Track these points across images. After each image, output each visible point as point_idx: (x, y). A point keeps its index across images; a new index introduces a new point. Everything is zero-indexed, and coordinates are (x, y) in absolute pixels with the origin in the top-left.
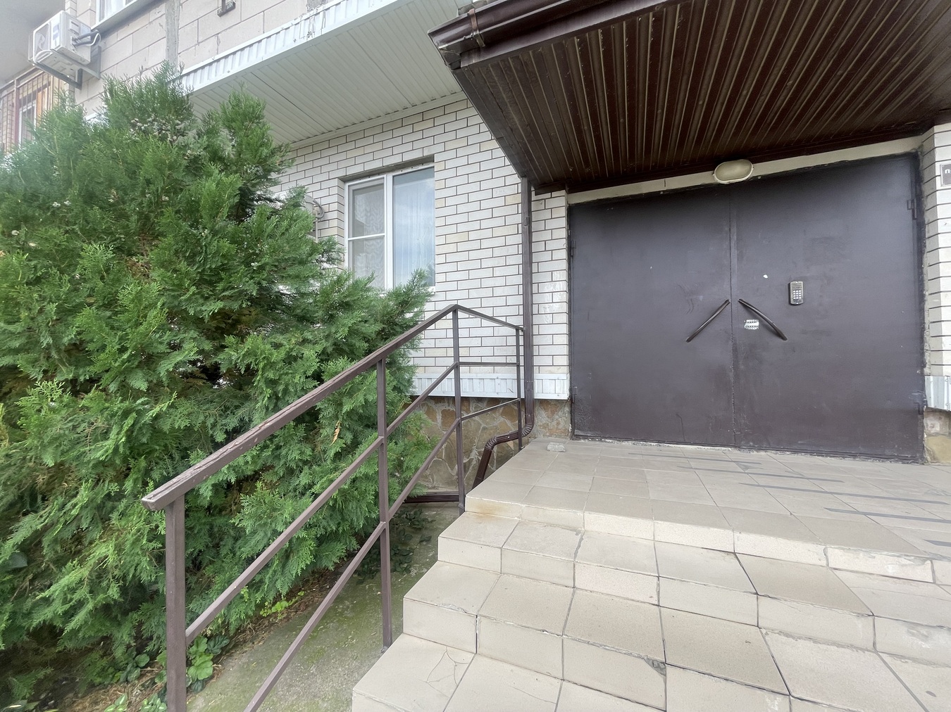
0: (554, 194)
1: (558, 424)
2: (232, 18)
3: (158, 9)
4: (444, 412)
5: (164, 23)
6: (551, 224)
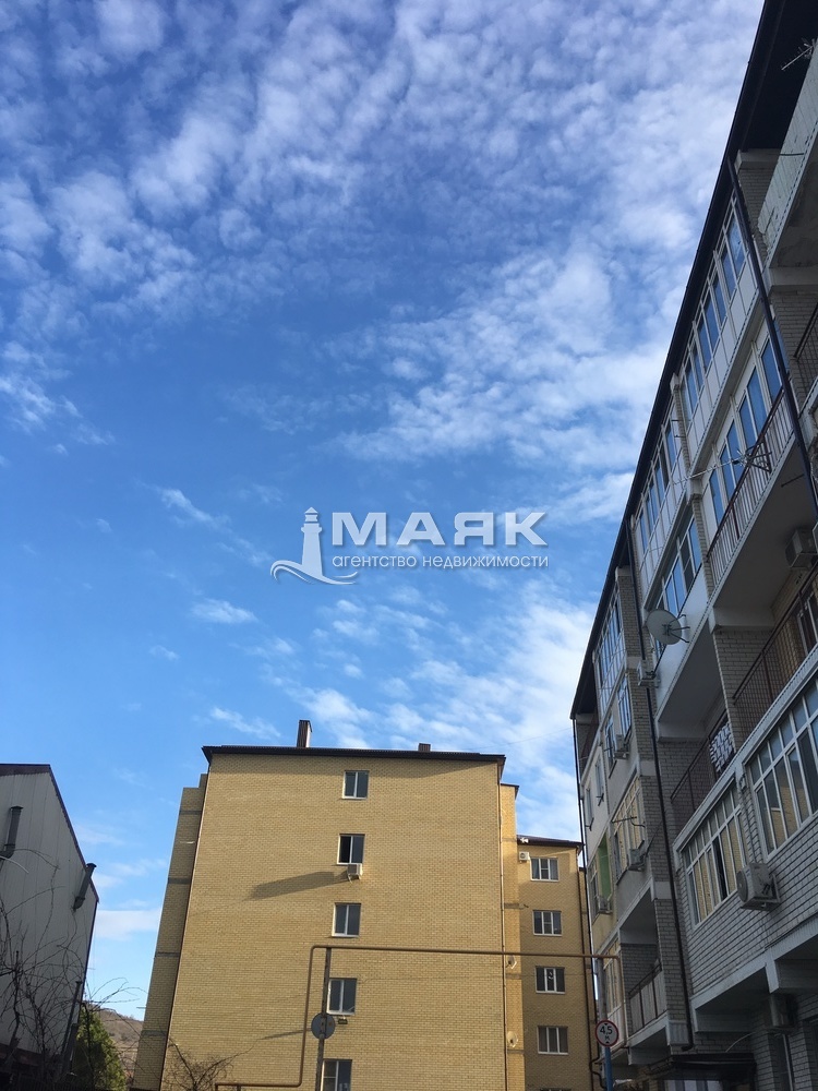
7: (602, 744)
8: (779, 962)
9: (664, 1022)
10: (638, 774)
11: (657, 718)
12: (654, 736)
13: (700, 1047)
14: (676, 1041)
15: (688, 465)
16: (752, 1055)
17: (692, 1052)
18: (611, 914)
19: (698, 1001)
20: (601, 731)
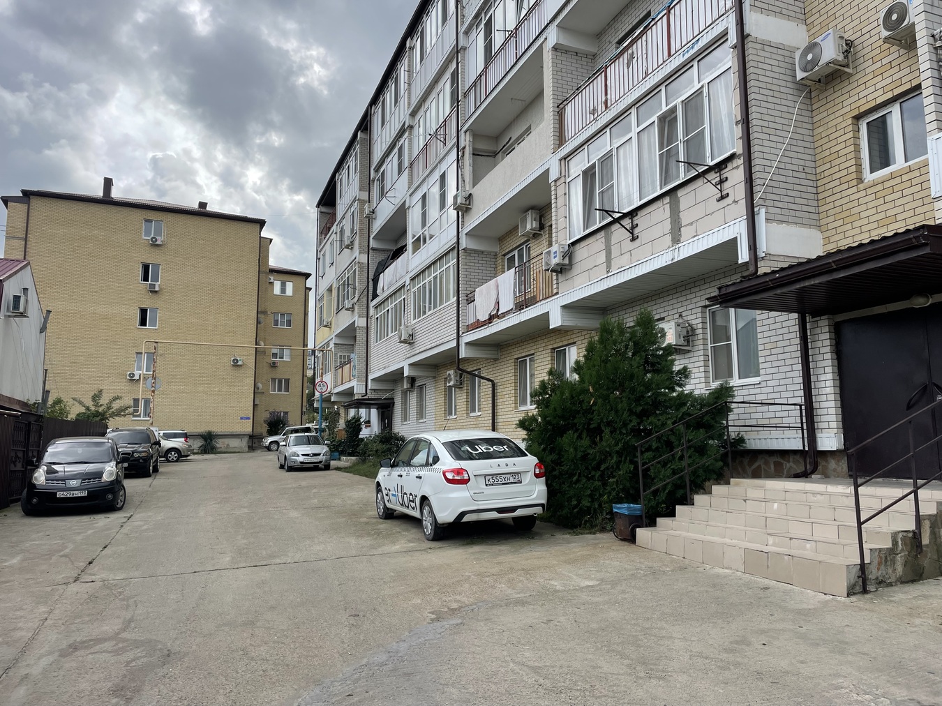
0: (822, 318)
1: (842, 468)
2: (637, 242)
3: (600, 233)
4: (774, 462)
5: (604, 241)
6: (822, 337)
7: (336, 233)
8: (410, 365)
9: (354, 383)
10: (357, 260)
11: (372, 237)
12: (369, 246)
13: (370, 395)
14: (358, 392)
15: (409, 104)
16: (393, 399)
17: (366, 397)
18: (330, 327)
19: (371, 377)
20: (337, 225)
